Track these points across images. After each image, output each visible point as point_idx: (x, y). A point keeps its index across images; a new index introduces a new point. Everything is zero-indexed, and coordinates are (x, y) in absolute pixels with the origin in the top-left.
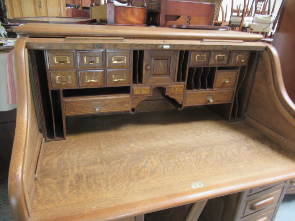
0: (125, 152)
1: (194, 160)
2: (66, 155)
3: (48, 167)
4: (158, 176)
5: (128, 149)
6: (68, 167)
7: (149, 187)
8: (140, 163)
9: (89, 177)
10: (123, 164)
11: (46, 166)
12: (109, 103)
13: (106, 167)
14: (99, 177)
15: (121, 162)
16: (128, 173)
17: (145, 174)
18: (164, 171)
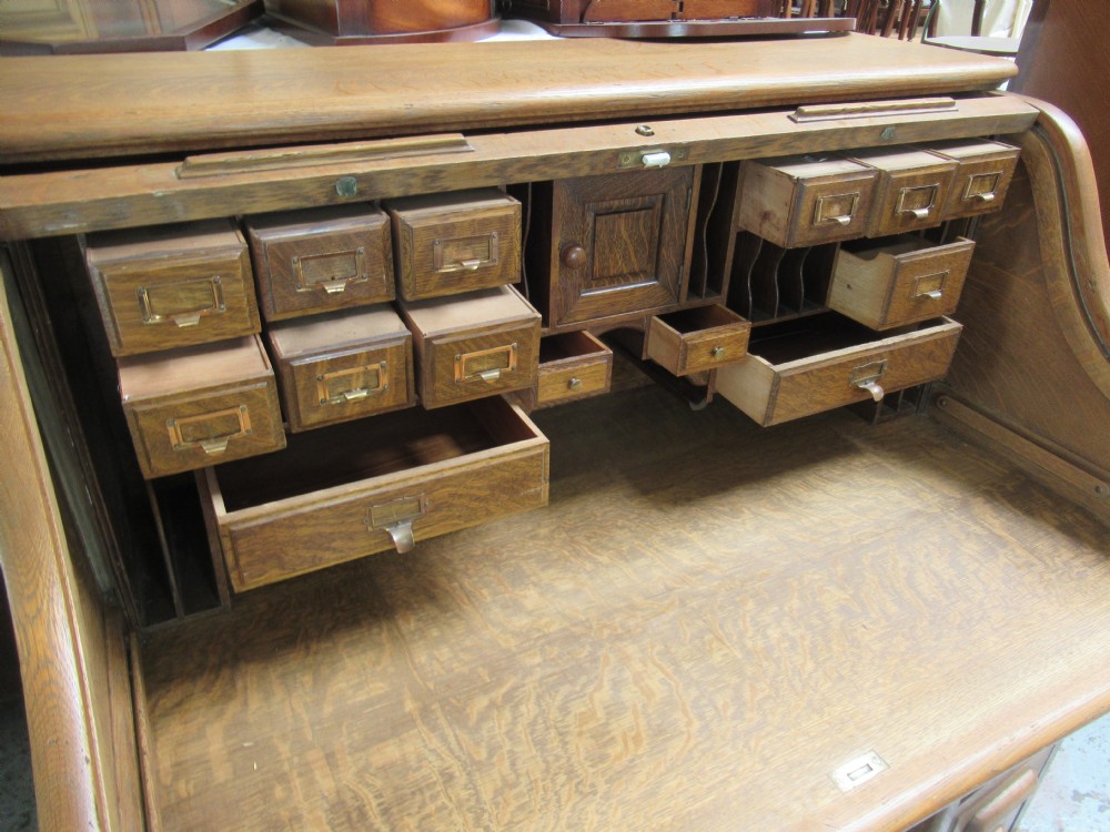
0: (513, 643)
1: (802, 637)
3: (187, 782)
4: (690, 752)
5: (521, 622)
6: (286, 767)
7: (668, 819)
8: (590, 689)
9: (394, 810)
10: (523, 708)
11: (176, 778)
13: (452, 739)
14: (439, 803)
15: (512, 700)
16: (558, 758)
17: (631, 745)
18: (701, 717)
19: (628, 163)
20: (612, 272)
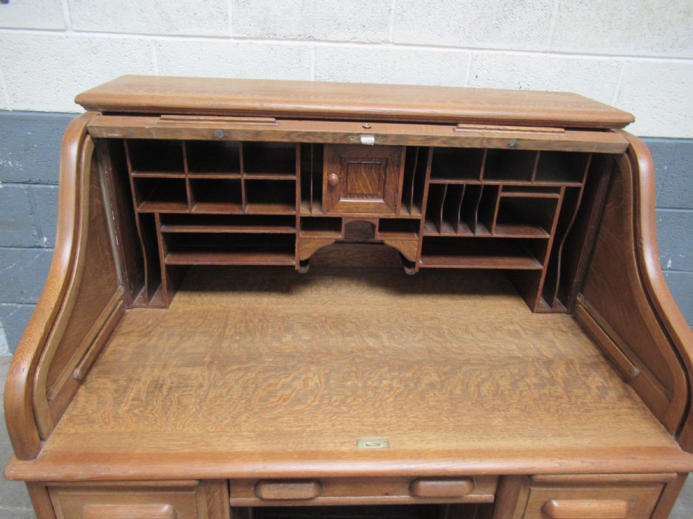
0: (265, 351)
1: (398, 388)
2: (153, 341)
3: (113, 357)
4: (304, 411)
5: (275, 344)
6: (147, 364)
7: (273, 429)
8: (283, 376)
9: (174, 389)
10: (249, 374)
11: (111, 354)
14: (191, 393)
15: (247, 370)
16: (248, 394)
17: (281, 401)
18: (320, 401)
19: (353, 140)
20: (358, 192)
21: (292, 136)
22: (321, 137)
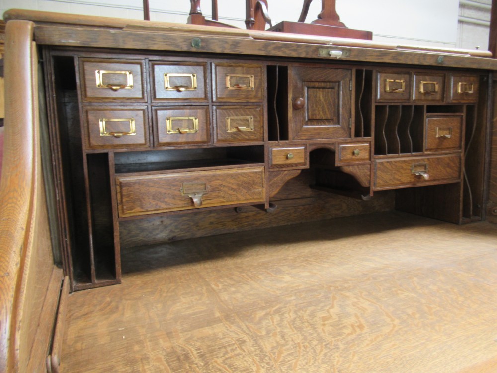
1: (452, 289)
2: (128, 314)
3: (82, 344)
4: (397, 331)
5: (282, 285)
6: (142, 338)
8: (326, 308)
9: (208, 355)
10: (287, 315)
12: (221, 185)
13: (244, 327)
14: (236, 352)
15: (279, 312)
17: (358, 329)
18: (399, 318)
19: (323, 54)
20: (318, 117)
21: (270, 48)
22: (295, 50)
